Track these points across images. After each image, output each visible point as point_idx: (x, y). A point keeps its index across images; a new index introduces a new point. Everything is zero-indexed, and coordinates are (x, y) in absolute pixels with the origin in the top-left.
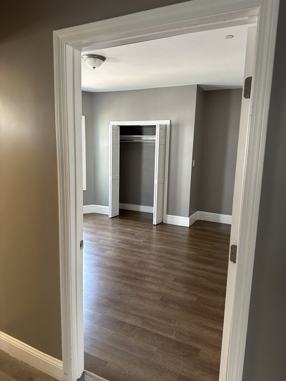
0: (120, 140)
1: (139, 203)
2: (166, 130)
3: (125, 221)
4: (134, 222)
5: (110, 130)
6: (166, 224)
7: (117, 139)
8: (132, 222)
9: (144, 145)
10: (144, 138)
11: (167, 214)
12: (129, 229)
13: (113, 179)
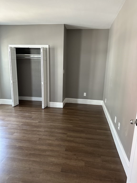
1: (31, 95)
2: (46, 51)
3: (23, 108)
4: (29, 108)
5: (9, 50)
6: (50, 107)
8: (28, 108)
10: (32, 56)
11: (50, 101)
12: (27, 114)
13: (13, 82)
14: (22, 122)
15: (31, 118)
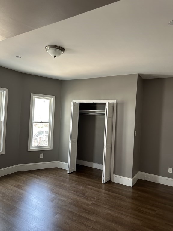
0: (79, 113)
1: (92, 161)
2: (113, 106)
3: (80, 177)
4: (86, 179)
5: (72, 106)
6: (113, 183)
7: (77, 112)
8: (85, 179)
9: (97, 117)
10: (97, 112)
11: (114, 173)
13: (72, 142)
14: (71, 199)
15: (84, 194)
